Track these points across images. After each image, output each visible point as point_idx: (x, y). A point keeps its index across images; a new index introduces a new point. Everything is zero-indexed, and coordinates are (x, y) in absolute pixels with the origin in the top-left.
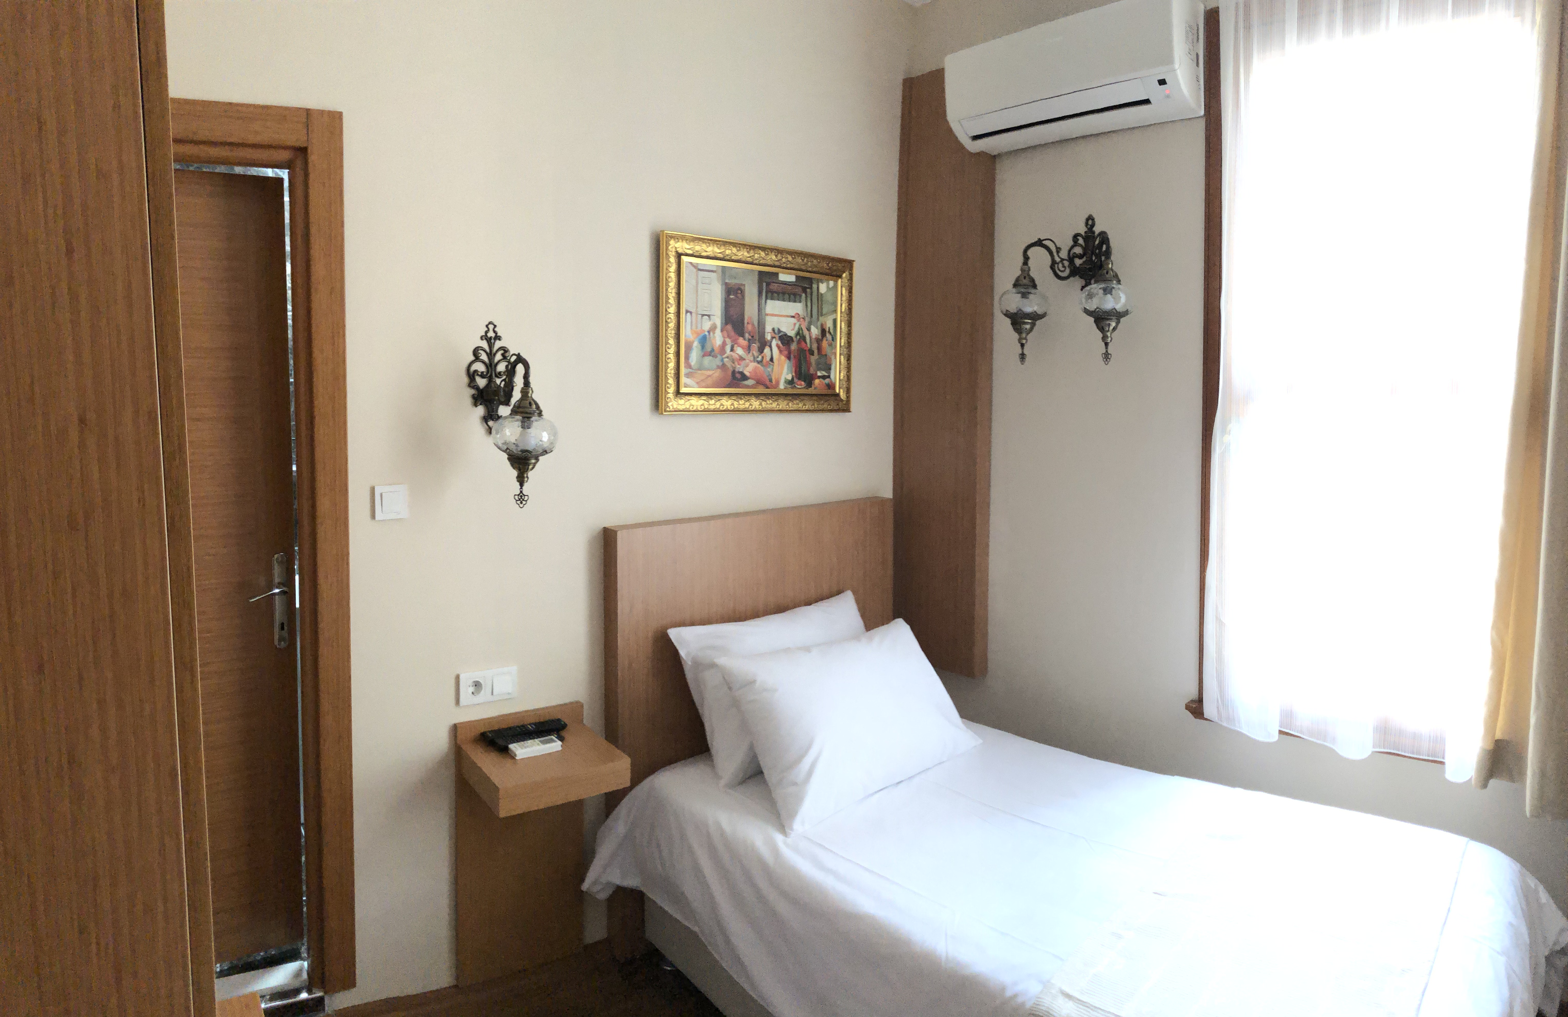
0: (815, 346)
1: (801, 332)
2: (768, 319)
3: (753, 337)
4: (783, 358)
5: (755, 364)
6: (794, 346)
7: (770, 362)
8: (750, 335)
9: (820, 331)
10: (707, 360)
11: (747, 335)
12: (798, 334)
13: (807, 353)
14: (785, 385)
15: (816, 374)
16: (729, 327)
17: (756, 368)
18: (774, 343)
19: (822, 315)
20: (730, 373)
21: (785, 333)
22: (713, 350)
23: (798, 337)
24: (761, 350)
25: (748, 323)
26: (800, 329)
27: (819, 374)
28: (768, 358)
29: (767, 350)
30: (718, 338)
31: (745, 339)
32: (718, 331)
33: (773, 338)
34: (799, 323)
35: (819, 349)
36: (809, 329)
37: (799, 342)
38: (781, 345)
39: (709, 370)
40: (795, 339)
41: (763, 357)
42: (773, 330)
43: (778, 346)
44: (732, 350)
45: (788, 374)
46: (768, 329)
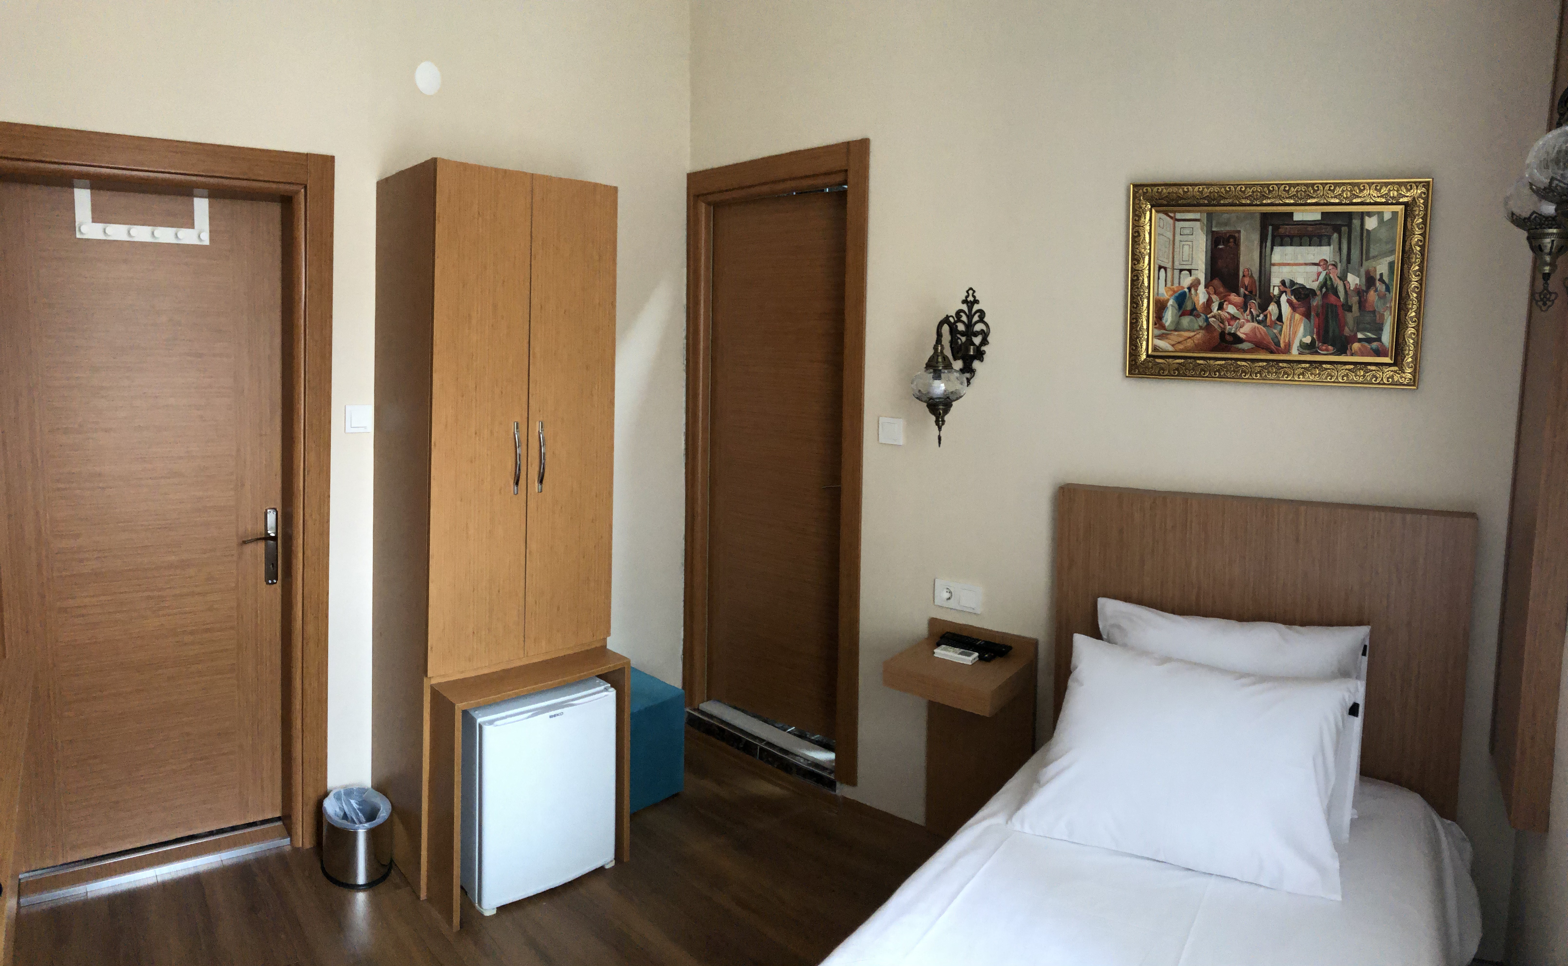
0: (1354, 300)
1: (1329, 283)
2: (1274, 269)
3: (1251, 292)
4: (1297, 316)
5: (1256, 324)
6: (1316, 302)
7: (1278, 322)
8: (1246, 289)
9: (1364, 280)
10: (1186, 321)
11: (1242, 290)
12: (1324, 284)
13: (1340, 310)
14: (1301, 350)
15: (1356, 335)
16: (1216, 282)
17: (1254, 330)
18: (1284, 298)
19: (1367, 260)
20: (1216, 335)
21: (1302, 285)
22: (1194, 309)
23: (1324, 290)
24: (1263, 308)
25: (1244, 276)
26: (1328, 278)
27: (1360, 336)
28: (1274, 318)
29: (1273, 308)
30: (1201, 296)
31: (1238, 294)
32: (1201, 288)
33: (1281, 293)
34: (1325, 272)
35: (1362, 304)
36: (1343, 278)
37: (1325, 296)
38: (1295, 301)
39: (1188, 330)
40: (1318, 293)
41: (1266, 316)
42: (1283, 283)
43: (1289, 301)
44: (1221, 307)
45: (1305, 336)
46: (1275, 281)
